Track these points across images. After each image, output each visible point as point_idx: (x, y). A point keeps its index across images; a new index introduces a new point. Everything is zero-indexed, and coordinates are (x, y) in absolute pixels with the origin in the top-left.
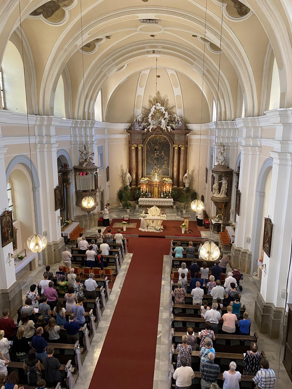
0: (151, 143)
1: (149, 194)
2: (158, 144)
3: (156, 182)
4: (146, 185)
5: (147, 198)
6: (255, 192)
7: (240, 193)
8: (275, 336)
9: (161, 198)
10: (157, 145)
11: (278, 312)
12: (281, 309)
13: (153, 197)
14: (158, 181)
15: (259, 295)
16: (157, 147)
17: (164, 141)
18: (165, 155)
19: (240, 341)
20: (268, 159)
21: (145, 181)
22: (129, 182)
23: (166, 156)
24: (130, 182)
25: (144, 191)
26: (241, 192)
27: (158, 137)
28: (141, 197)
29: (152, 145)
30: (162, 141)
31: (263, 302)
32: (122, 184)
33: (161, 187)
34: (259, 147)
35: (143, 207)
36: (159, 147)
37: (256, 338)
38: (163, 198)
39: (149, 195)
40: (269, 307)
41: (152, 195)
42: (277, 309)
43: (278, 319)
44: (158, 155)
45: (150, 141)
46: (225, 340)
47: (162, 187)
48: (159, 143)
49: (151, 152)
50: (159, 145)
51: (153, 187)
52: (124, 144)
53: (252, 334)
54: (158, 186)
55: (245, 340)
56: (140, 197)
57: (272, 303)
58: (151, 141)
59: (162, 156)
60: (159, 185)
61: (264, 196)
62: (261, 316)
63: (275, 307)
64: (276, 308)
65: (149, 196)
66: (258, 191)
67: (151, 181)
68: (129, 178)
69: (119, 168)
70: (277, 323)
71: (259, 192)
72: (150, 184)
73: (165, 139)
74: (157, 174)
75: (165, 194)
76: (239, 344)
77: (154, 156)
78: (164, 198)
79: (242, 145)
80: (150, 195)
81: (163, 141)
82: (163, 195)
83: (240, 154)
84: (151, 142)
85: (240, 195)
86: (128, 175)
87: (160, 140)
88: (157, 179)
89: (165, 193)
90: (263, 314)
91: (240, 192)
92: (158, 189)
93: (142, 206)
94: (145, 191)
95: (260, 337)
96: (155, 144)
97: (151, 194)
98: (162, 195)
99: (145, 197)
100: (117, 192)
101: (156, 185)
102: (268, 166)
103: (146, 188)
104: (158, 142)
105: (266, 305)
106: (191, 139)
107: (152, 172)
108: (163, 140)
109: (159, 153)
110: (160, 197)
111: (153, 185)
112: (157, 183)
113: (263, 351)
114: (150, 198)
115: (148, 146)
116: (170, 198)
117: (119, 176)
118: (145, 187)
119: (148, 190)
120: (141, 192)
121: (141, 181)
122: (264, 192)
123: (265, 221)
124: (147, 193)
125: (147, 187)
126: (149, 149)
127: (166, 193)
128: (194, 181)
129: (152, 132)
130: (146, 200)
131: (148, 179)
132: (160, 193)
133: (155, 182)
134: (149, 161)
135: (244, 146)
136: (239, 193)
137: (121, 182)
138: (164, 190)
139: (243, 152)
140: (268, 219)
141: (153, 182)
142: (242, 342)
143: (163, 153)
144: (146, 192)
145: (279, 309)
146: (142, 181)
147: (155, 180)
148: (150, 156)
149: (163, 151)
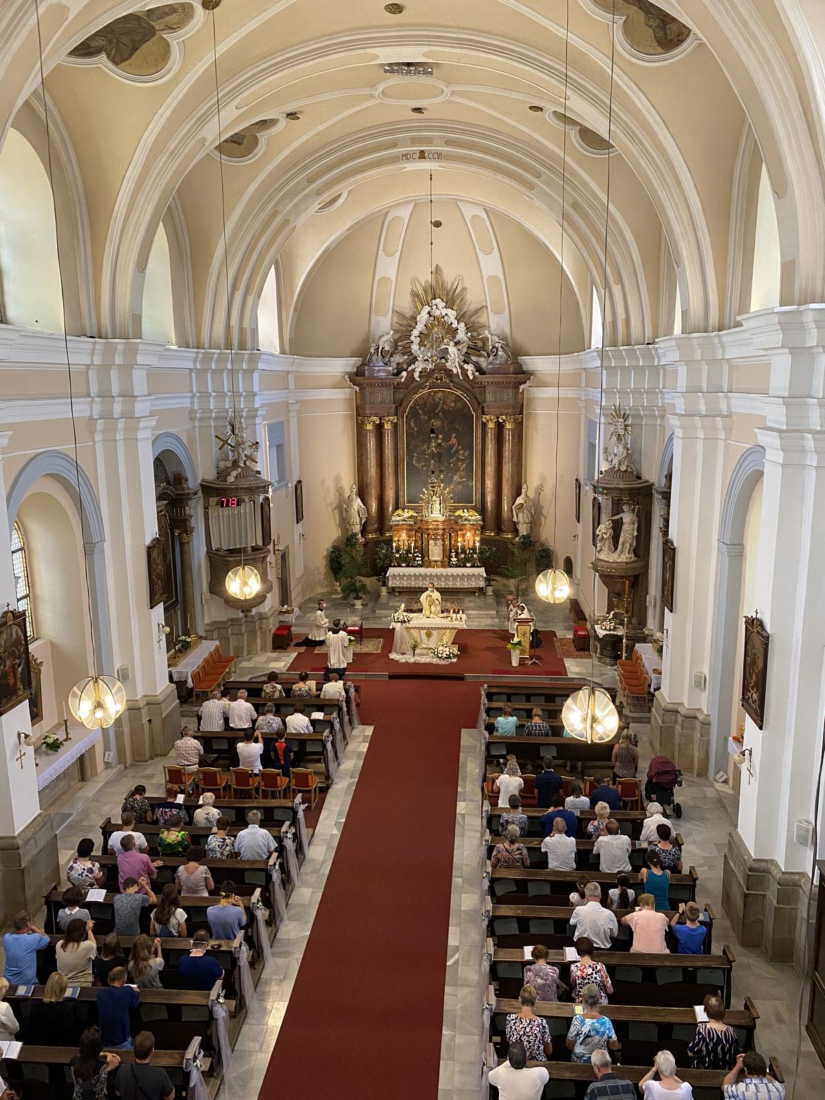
0: (420, 411)
1: (418, 556)
2: (441, 413)
3: (437, 521)
4: (408, 530)
5: (412, 566)
6: (715, 544)
7: (674, 550)
8: (781, 955)
9: (451, 567)
10: (436, 416)
11: (790, 885)
12: (797, 877)
13: (429, 566)
14: (442, 518)
15: (735, 838)
16: (436, 423)
17: (457, 405)
18: (458, 446)
19: (685, 969)
20: (749, 452)
21: (404, 520)
22: (361, 524)
23: (462, 449)
24: (363, 522)
25: (402, 547)
26: (675, 545)
27: (440, 395)
28: (394, 566)
29: (422, 416)
30: (451, 407)
31: (746, 857)
32: (339, 529)
33: (450, 535)
34: (726, 416)
35: (399, 592)
36: (443, 422)
37: (730, 962)
38: (457, 566)
39: (417, 559)
40: (763, 871)
41: (426, 559)
42: (787, 877)
43: (789, 904)
44: (440, 445)
45: (418, 407)
46: (639, 970)
47: (452, 534)
48: (443, 410)
49: (421, 438)
50: (442, 417)
51: (428, 535)
52: (344, 415)
53: (716, 949)
54: (440, 532)
55: (696, 969)
56: (393, 564)
57: (772, 860)
58: (419, 405)
59: (451, 447)
60: (444, 529)
61: (742, 556)
62: (743, 897)
63: (781, 870)
64: (783, 873)
65: (418, 561)
66: (723, 543)
67: (421, 520)
68: (359, 512)
69: (330, 484)
70: (786, 918)
71: (727, 545)
72: (420, 528)
73: (459, 399)
74: (438, 499)
75: (463, 556)
76: (681, 979)
77: (428, 448)
78: (460, 566)
79: (677, 412)
80: (420, 559)
81: (453, 405)
82: (456, 559)
83: (671, 439)
84: (420, 409)
85: (674, 554)
86: (357, 503)
87: (445, 403)
88: (439, 512)
89: (461, 553)
90: (747, 892)
91: (672, 544)
92: (443, 540)
93: (397, 590)
94: (406, 548)
95: (741, 957)
96: (430, 413)
97: (423, 557)
98: (454, 559)
99: (404, 565)
100: (325, 553)
101: (435, 529)
102: (751, 470)
103: (407, 538)
104: (440, 408)
105: (755, 865)
106: (533, 398)
107: (424, 494)
108: (454, 402)
109: (443, 440)
110: (449, 563)
111: (428, 529)
112: (437, 525)
113: (748, 998)
114: (421, 566)
115: (412, 420)
116: (477, 567)
117: (330, 509)
118: (404, 535)
119: (413, 545)
120: (394, 551)
121: (394, 519)
122: (743, 545)
123: (746, 627)
124: (411, 553)
125: (409, 536)
126: (416, 428)
127: (464, 551)
128: (544, 516)
129: (422, 382)
130: (410, 574)
131: (412, 513)
132: (448, 552)
133: (434, 521)
134: (414, 462)
135: (682, 415)
136: (672, 547)
137: (338, 523)
138: (459, 544)
139: (679, 433)
140: (753, 619)
141: (427, 522)
142: (689, 975)
143: (454, 441)
144: (409, 551)
145: (793, 877)
146: (397, 521)
147: (432, 515)
148: (419, 449)
149: (454, 435)
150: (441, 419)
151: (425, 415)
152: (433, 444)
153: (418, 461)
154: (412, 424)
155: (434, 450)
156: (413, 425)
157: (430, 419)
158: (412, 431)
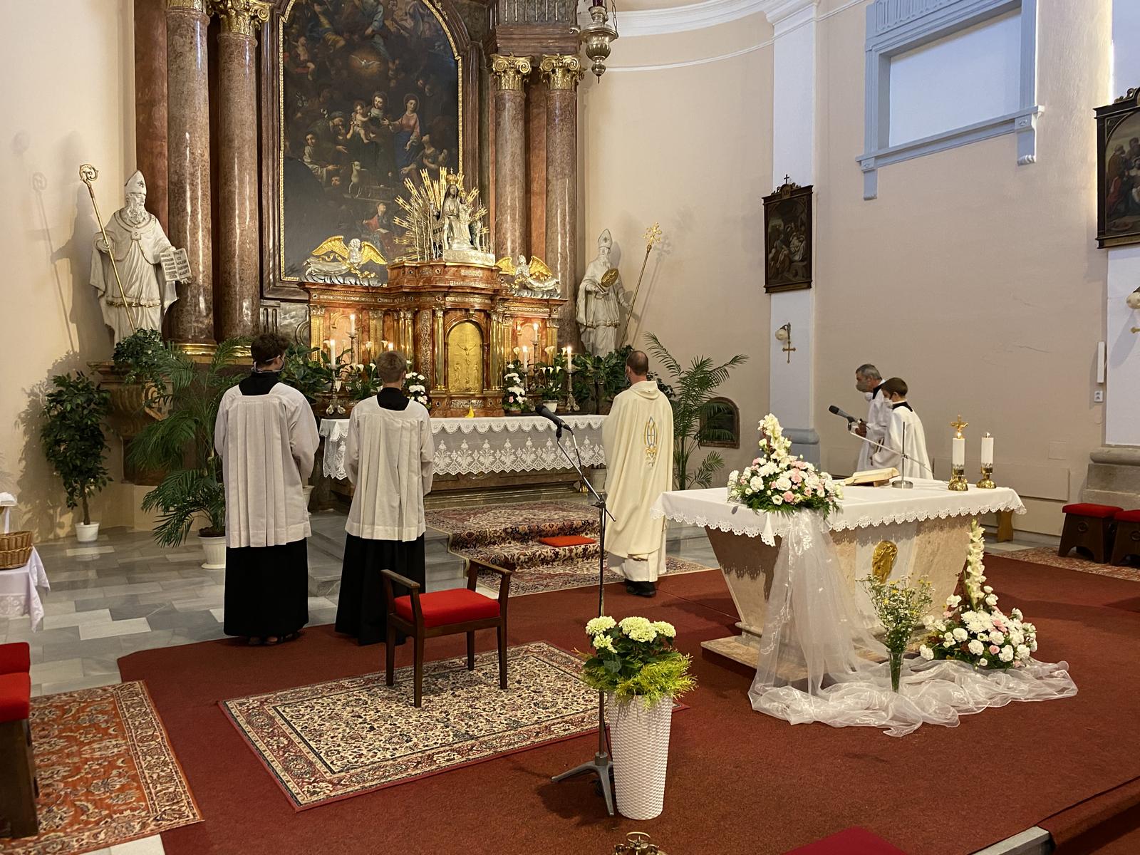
0: (323, 20)
1: (414, 381)
2: (378, 39)
4: (365, 305)
9: (515, 412)
10: (366, 43)
14: (481, 261)
16: (366, 63)
17: (416, 24)
21: (349, 274)
22: (162, 309)
23: (432, 143)
24: (167, 304)
29: (331, 37)
30: (405, 28)
39: (413, 388)
41: (441, 387)
44: (374, 120)
49: (325, 93)
50: (382, 49)
56: (330, 410)
60: (489, 295)
68: (158, 267)
77: (347, 126)
80: (421, 388)
81: (409, 23)
84: (325, 13)
86: (152, 235)
96: (352, 33)
104: (376, 24)
108: (413, 16)
109: (385, 109)
115: (302, 40)
116: (574, 413)
125: (364, 328)
126: (311, 66)
134: (307, 159)
143: (410, 118)
148: (319, 123)
149: (411, 104)
150: (378, 54)
151: (338, 33)
152: (359, 117)
153: (318, 158)
154: (301, 50)
155: (362, 132)
156: (303, 55)
157: (351, 48)
158: (300, 70)
